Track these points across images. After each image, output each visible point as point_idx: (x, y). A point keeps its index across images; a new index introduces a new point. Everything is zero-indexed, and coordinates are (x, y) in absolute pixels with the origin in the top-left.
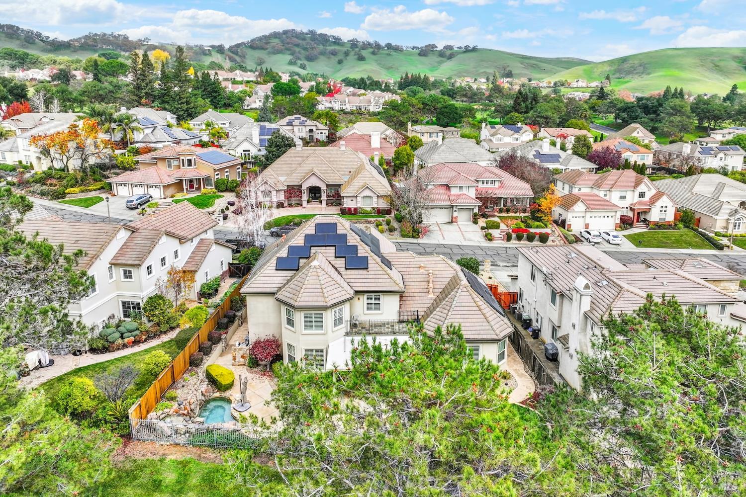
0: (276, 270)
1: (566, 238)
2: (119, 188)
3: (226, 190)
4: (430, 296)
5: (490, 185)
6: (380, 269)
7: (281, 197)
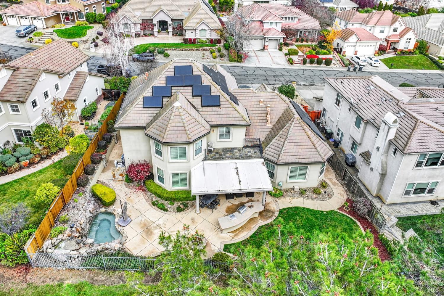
0: (144, 108)
1: (343, 62)
2: (9, 19)
3: (95, 22)
4: (268, 125)
5: (290, 21)
6: (230, 106)
7: (138, 29)
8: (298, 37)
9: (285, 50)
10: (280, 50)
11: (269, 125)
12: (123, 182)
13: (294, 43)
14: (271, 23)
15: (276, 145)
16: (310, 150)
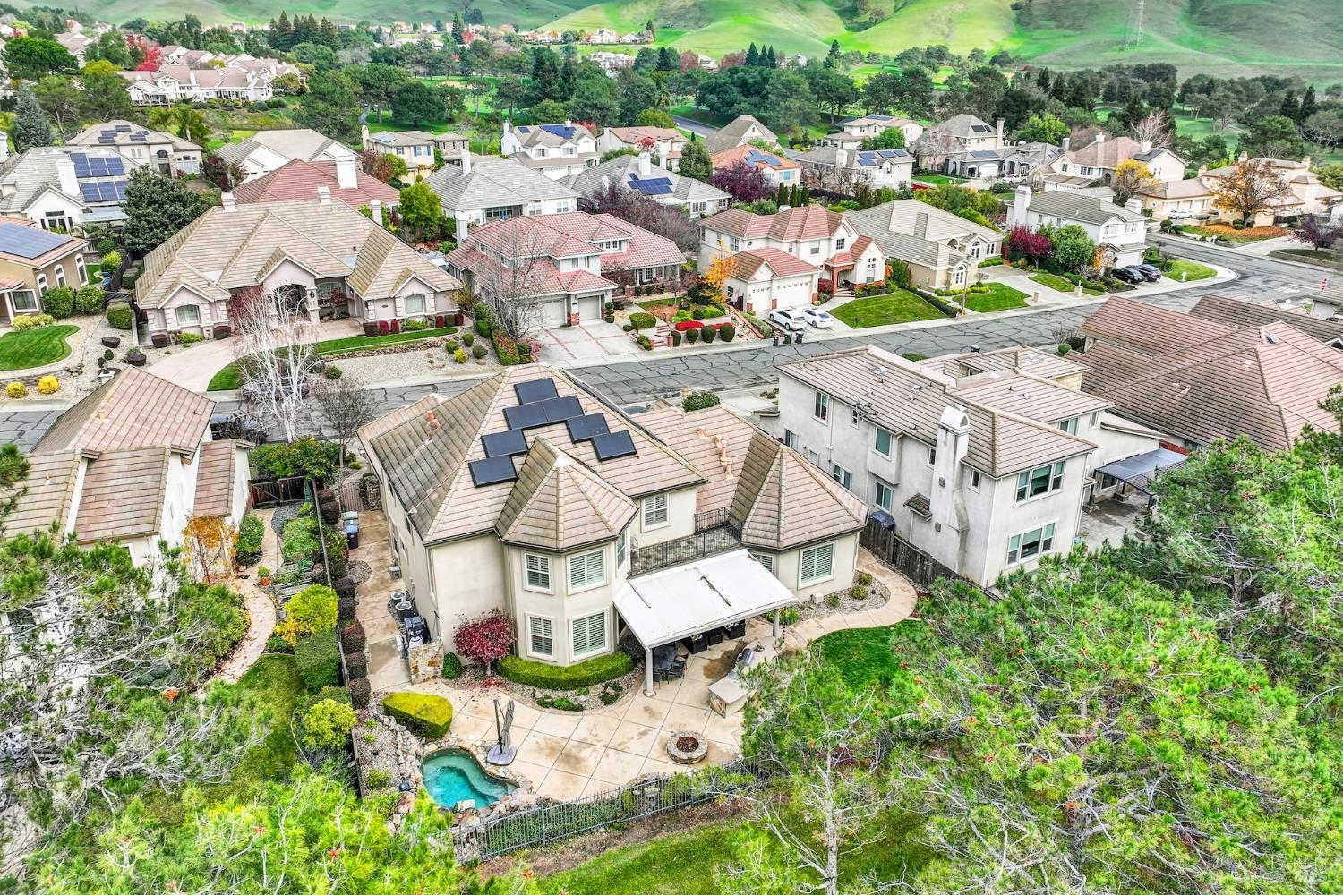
0: (477, 487)
1: (757, 328)
3: (76, 311)
4: (729, 478)
5: (614, 251)
6: (655, 449)
7: (222, 317)
8: (638, 285)
9: (623, 318)
10: (610, 320)
11: (731, 477)
12: (438, 680)
13: (634, 300)
14: (575, 260)
15: (764, 512)
16: (830, 509)
